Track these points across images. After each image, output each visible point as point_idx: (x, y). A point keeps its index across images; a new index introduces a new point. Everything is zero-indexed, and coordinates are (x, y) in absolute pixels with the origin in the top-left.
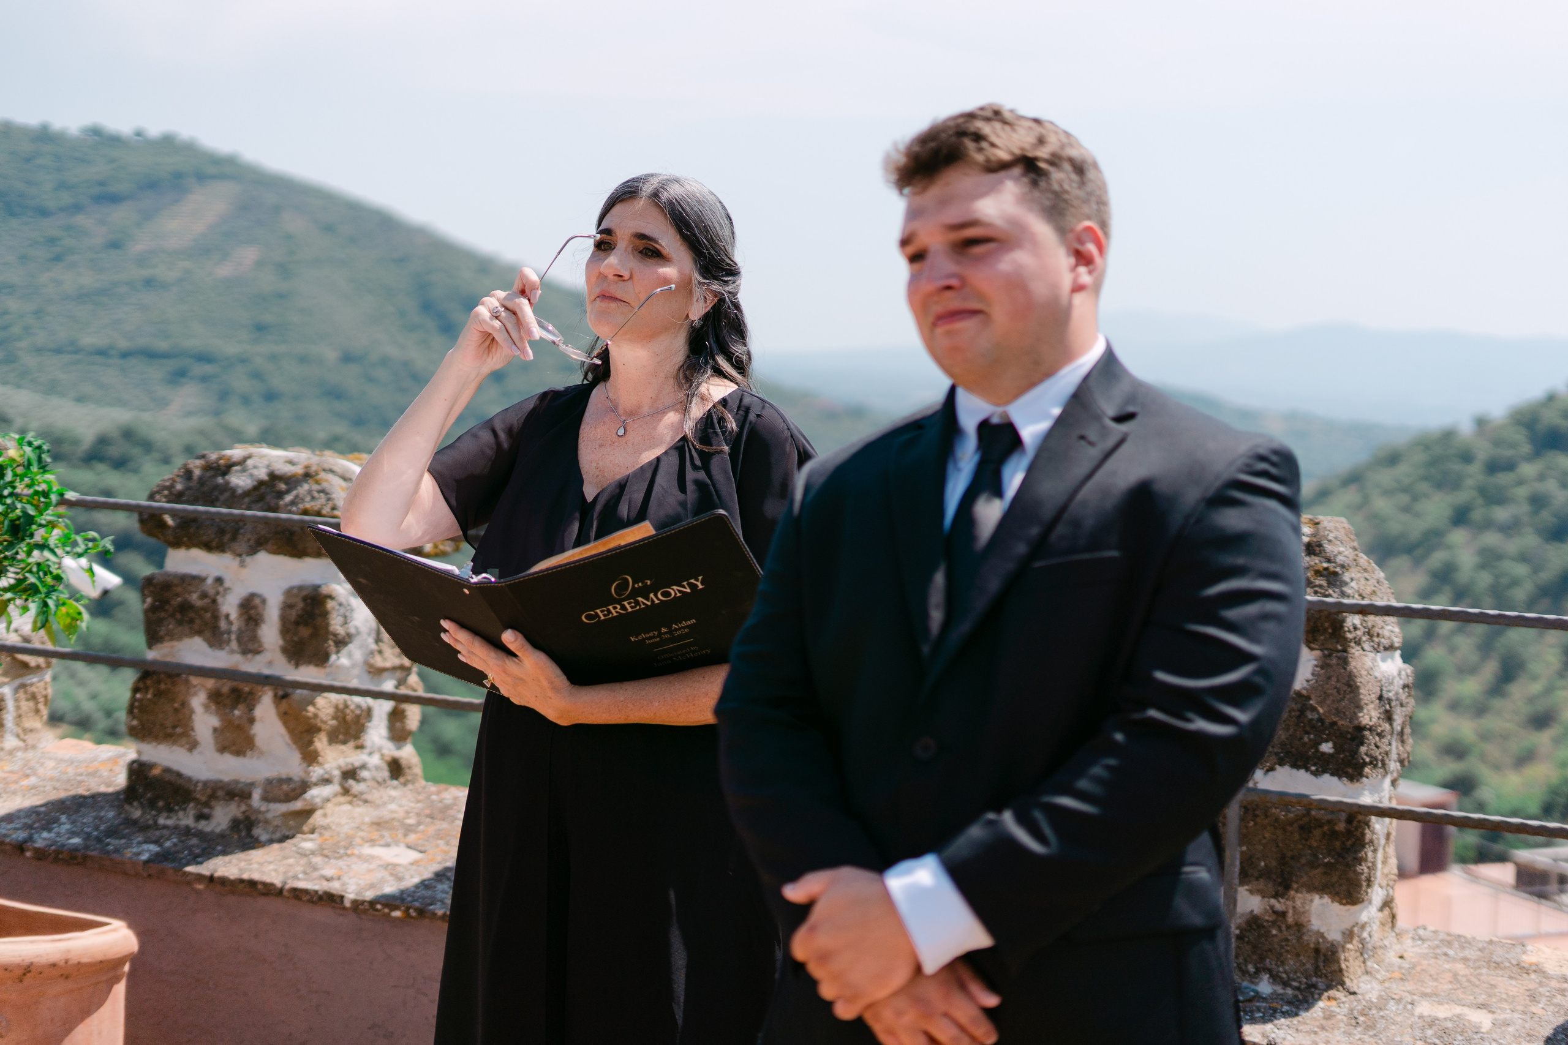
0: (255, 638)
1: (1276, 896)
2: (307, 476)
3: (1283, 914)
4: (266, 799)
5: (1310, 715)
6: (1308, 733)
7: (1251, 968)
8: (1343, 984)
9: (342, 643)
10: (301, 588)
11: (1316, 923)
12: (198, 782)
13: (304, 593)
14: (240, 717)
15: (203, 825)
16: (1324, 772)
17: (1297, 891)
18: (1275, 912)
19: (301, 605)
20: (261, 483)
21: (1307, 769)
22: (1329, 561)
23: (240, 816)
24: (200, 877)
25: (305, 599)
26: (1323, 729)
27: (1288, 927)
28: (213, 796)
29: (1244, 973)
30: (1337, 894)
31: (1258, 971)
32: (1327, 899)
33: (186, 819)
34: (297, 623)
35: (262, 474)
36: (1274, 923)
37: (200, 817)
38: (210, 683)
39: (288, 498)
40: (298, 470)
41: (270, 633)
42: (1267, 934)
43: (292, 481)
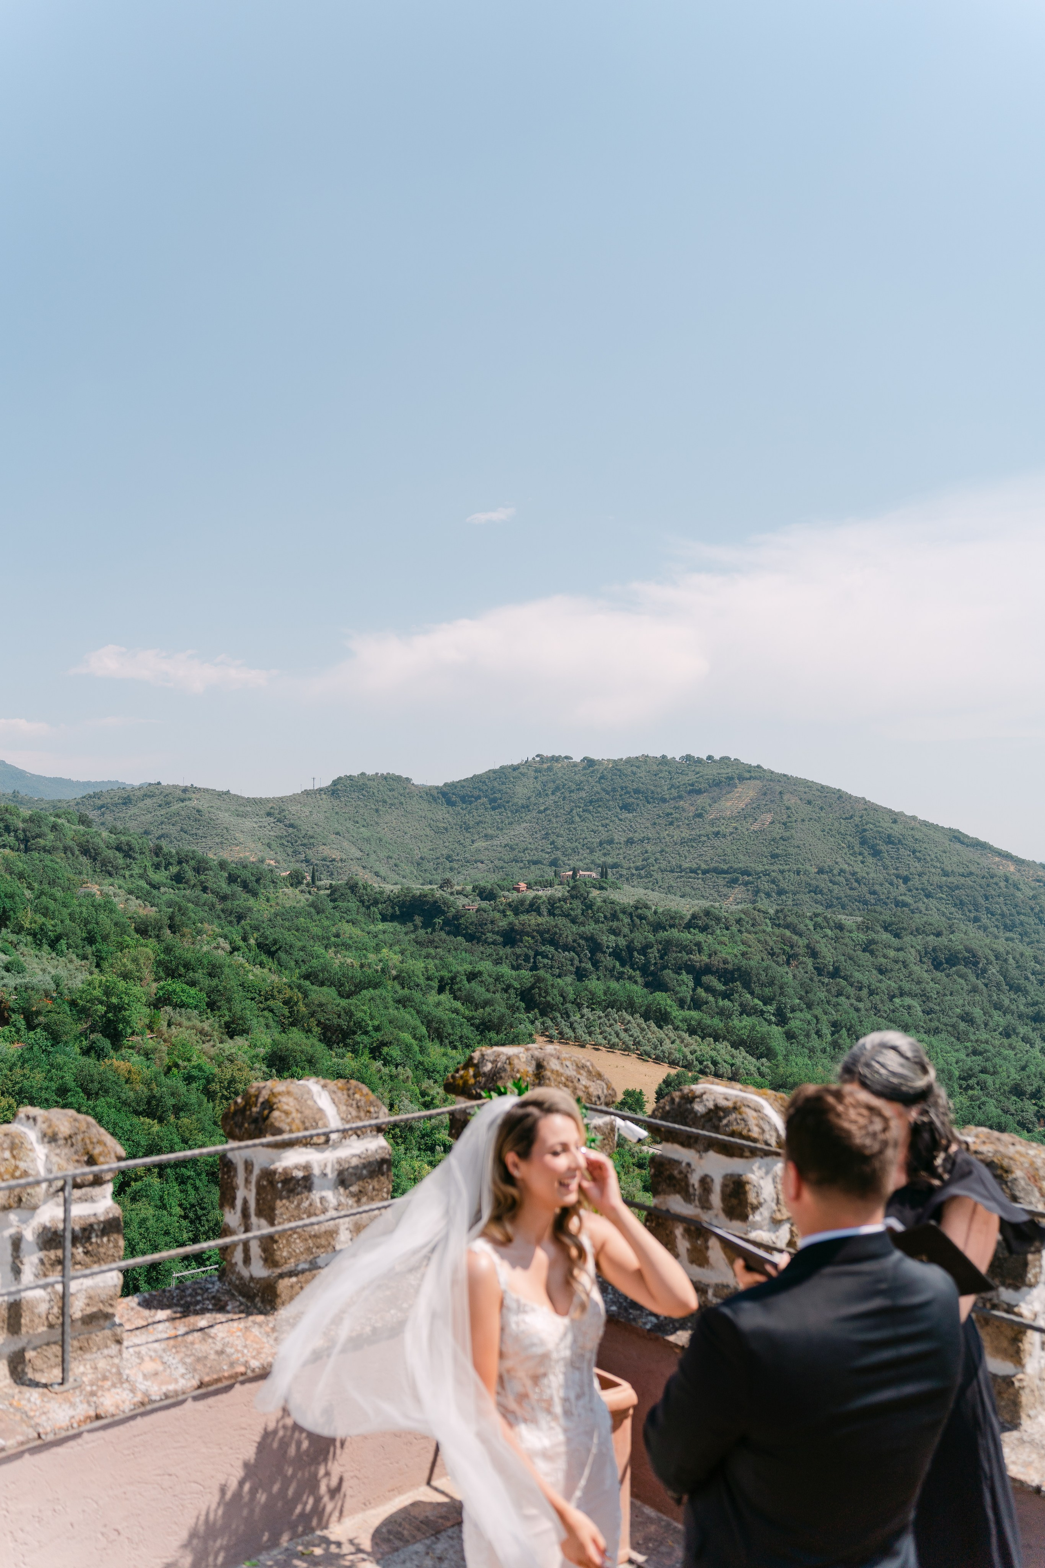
0: (708, 1200)
2: (735, 1108)
4: (715, 1295)
9: (755, 1208)
10: (732, 1175)
13: (736, 1179)
14: (701, 1246)
19: (732, 1186)
20: (710, 1110)
24: (677, 1346)
25: (734, 1183)
34: (730, 1195)
35: (711, 1105)
38: (685, 1224)
39: (725, 1122)
40: (730, 1104)
41: (716, 1199)
43: (727, 1111)
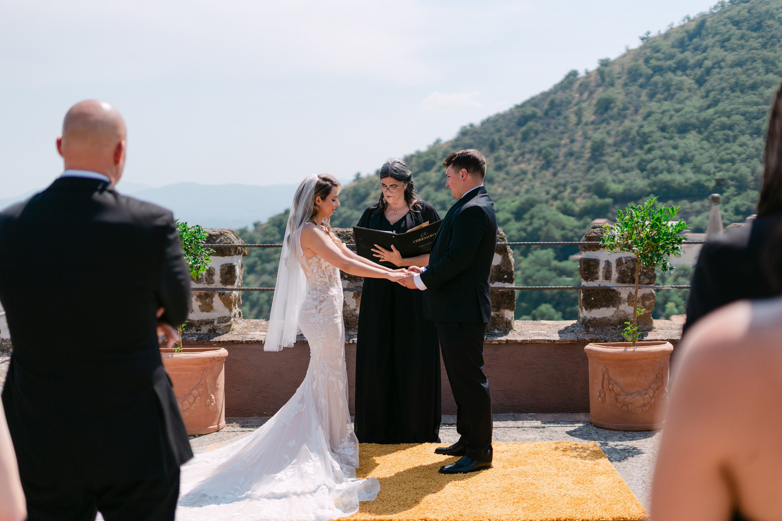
0: (212, 279)
1: (497, 311)
3: (499, 315)
4: (218, 323)
5: (501, 270)
6: (501, 274)
7: (492, 328)
8: (513, 329)
10: (226, 265)
11: (506, 316)
12: (195, 321)
13: (228, 266)
14: (209, 301)
15: (199, 332)
16: (505, 282)
17: (502, 309)
18: (497, 315)
19: (226, 269)
21: (502, 282)
22: (501, 235)
23: (211, 328)
24: (216, 342)
25: (228, 267)
26: (505, 272)
27: (500, 318)
28: (201, 324)
29: (491, 329)
30: (510, 309)
31: (494, 329)
32: (508, 310)
33: (194, 331)
34: (226, 274)
36: (497, 317)
37: (197, 330)
38: (197, 293)
39: (218, 241)
41: (217, 278)
42: (496, 320)
